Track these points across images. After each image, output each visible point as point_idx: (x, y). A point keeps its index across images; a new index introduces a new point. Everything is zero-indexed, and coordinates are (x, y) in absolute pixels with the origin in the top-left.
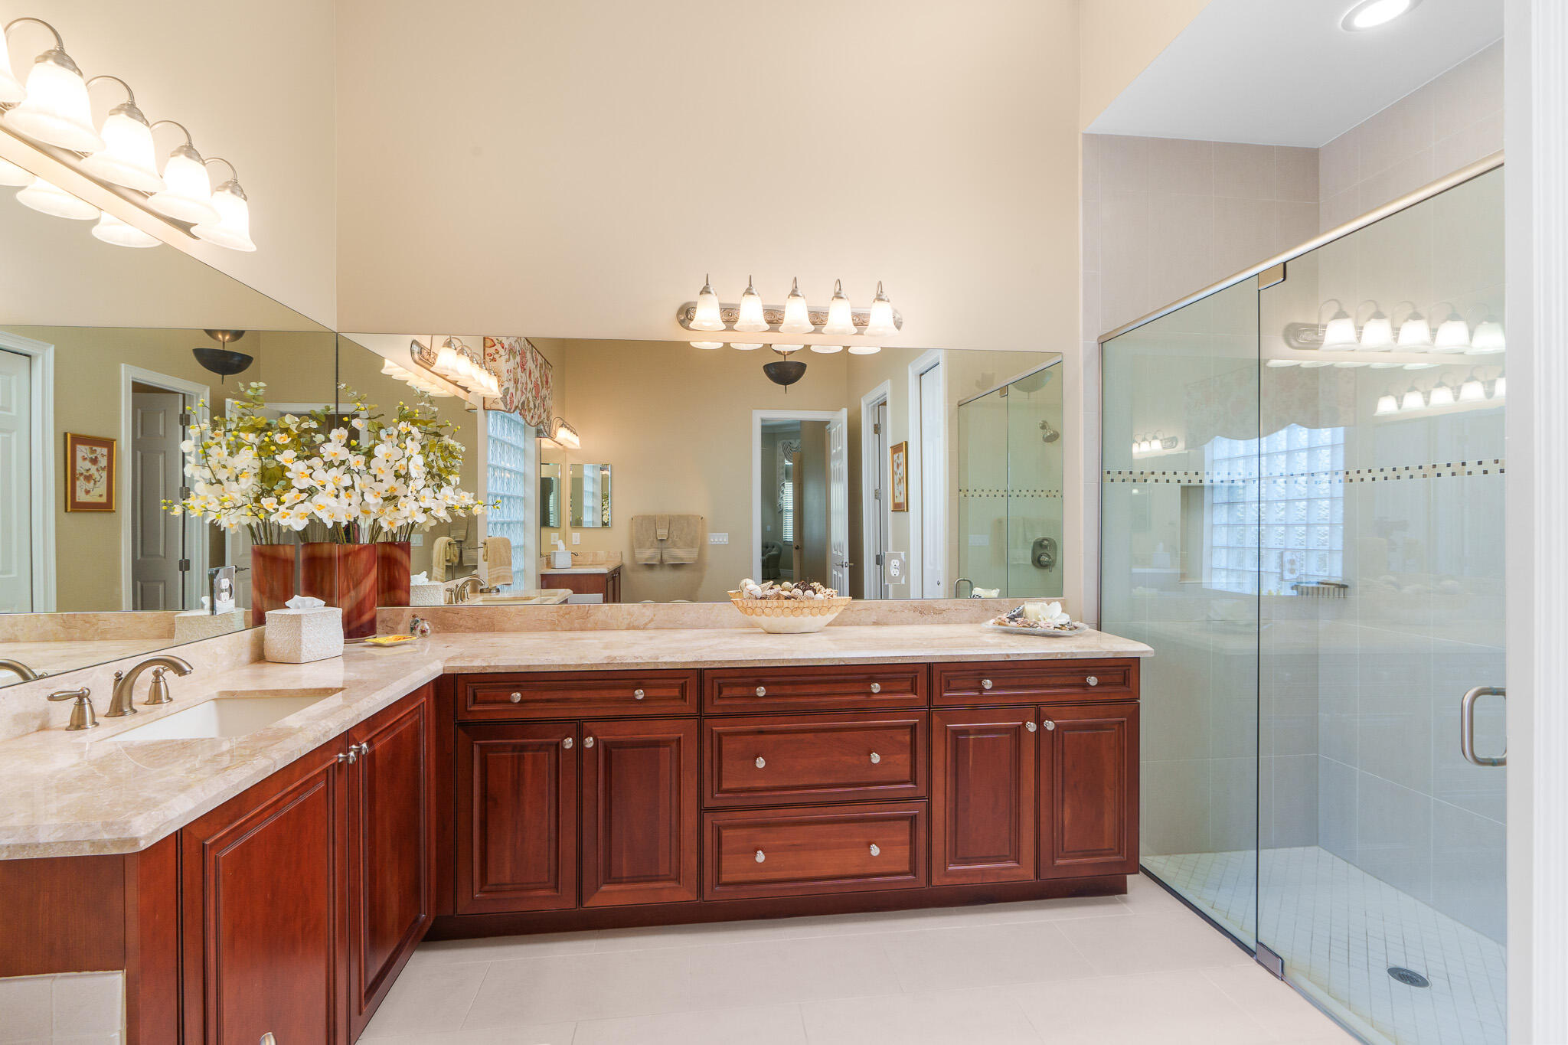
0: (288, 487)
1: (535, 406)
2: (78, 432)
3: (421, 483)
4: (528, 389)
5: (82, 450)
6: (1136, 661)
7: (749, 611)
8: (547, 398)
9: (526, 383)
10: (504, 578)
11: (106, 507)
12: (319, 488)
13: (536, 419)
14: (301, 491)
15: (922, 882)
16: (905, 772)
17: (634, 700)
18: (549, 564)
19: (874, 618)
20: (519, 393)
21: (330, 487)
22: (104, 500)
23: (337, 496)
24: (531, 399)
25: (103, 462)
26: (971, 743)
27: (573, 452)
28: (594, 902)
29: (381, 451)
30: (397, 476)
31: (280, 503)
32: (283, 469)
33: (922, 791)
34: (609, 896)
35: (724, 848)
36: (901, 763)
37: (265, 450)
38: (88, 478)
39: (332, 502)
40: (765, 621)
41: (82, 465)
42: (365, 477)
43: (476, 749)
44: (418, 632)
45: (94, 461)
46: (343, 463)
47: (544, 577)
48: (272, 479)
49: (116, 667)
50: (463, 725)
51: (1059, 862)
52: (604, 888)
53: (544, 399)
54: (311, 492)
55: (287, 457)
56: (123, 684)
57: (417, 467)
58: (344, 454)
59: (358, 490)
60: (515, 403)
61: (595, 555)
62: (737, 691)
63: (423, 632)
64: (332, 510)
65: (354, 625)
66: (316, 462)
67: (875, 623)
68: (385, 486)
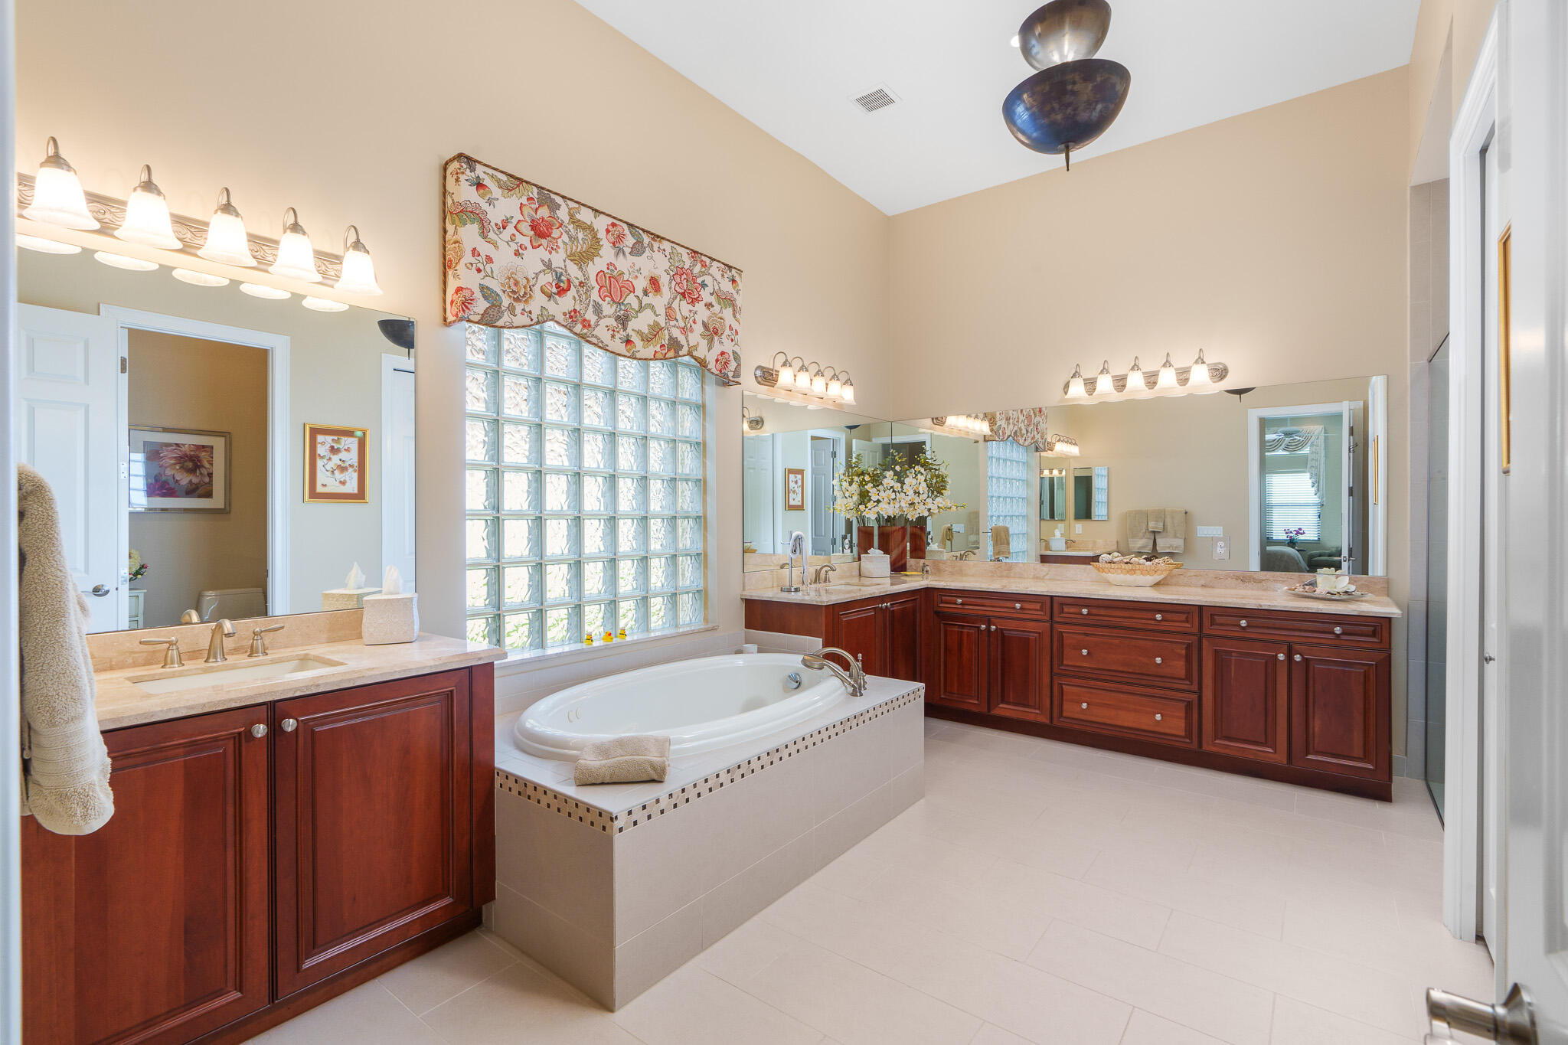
0: (870, 500)
1: (1027, 432)
2: (790, 467)
3: (925, 496)
4: (1020, 421)
5: (792, 477)
6: (1389, 620)
7: (1101, 570)
8: (1041, 423)
9: (1018, 418)
10: (1003, 553)
11: (800, 508)
12: (882, 500)
13: (1030, 441)
14: (874, 502)
15: (1194, 746)
16: (1182, 673)
17: (1014, 608)
18: (1048, 548)
19: (1203, 582)
20: (1011, 426)
21: (886, 499)
22: (800, 504)
23: (889, 503)
24: (1023, 427)
25: (800, 483)
26: (1233, 662)
27: (1074, 458)
28: (996, 712)
29: (907, 481)
30: (915, 493)
31: (866, 507)
32: (869, 492)
33: (1195, 687)
34: (1004, 710)
35: (1065, 698)
36: (1179, 667)
37: (862, 484)
38: (794, 492)
39: (887, 506)
40: (1111, 577)
41: (792, 485)
42: (902, 494)
43: (942, 625)
44: (925, 572)
45: (796, 482)
46: (892, 487)
47: (1041, 556)
48: (864, 497)
49: (815, 567)
50: (937, 613)
51: (1309, 757)
52: (1001, 706)
53: (1037, 426)
54: (878, 501)
55: (869, 487)
56: (818, 573)
57: (923, 488)
58: (892, 483)
59: (898, 500)
60: (1008, 433)
61: (1095, 542)
62: (1073, 610)
63: (927, 571)
64: (888, 510)
65: (897, 565)
66: (880, 487)
67: (1203, 586)
68: (910, 498)
